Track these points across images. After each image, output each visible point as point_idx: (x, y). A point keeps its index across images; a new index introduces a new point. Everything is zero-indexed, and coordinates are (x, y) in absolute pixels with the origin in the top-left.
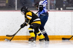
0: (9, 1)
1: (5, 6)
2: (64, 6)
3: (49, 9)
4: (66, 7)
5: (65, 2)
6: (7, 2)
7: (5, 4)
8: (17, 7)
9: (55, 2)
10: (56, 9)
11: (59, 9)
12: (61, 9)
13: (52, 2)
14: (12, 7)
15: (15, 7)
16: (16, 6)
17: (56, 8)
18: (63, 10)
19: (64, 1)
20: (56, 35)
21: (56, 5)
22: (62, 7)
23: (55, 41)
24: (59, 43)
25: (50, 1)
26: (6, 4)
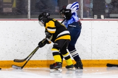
0: (17, 4)
1: (11, 11)
2: (107, 11)
3: (82, 17)
4: (109, 13)
5: (108, 5)
6: (14, 5)
7: (11, 9)
8: (31, 14)
9: (92, 5)
10: (93, 18)
11: (99, 18)
12: (102, 17)
13: (87, 6)
14: (22, 14)
15: (27, 13)
16: (29, 13)
17: (93, 16)
18: (105, 19)
19: (106, 4)
20: (93, 59)
21: (93, 10)
22: (104, 13)
23: (92, 69)
24: (98, 72)
25: (83, 4)
26: (13, 9)
